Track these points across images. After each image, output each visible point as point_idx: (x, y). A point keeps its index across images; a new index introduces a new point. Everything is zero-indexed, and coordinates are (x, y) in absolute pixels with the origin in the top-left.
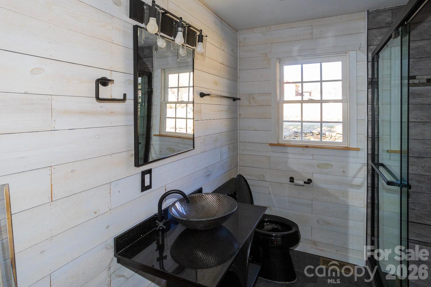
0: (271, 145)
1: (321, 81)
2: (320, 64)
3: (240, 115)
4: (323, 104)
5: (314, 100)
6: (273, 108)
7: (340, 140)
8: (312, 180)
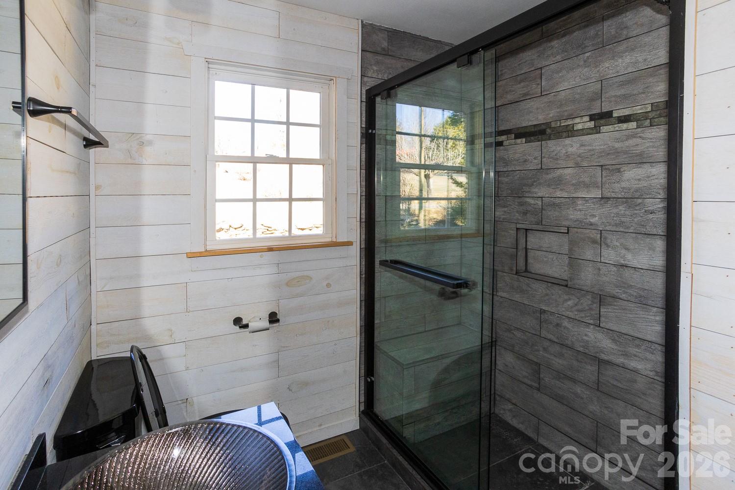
0: (191, 256)
1: (288, 124)
2: (285, 90)
3: (97, 188)
4: (294, 166)
5: (278, 157)
6: (195, 171)
7: (320, 231)
8: (278, 313)
